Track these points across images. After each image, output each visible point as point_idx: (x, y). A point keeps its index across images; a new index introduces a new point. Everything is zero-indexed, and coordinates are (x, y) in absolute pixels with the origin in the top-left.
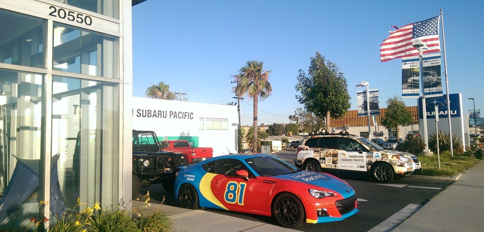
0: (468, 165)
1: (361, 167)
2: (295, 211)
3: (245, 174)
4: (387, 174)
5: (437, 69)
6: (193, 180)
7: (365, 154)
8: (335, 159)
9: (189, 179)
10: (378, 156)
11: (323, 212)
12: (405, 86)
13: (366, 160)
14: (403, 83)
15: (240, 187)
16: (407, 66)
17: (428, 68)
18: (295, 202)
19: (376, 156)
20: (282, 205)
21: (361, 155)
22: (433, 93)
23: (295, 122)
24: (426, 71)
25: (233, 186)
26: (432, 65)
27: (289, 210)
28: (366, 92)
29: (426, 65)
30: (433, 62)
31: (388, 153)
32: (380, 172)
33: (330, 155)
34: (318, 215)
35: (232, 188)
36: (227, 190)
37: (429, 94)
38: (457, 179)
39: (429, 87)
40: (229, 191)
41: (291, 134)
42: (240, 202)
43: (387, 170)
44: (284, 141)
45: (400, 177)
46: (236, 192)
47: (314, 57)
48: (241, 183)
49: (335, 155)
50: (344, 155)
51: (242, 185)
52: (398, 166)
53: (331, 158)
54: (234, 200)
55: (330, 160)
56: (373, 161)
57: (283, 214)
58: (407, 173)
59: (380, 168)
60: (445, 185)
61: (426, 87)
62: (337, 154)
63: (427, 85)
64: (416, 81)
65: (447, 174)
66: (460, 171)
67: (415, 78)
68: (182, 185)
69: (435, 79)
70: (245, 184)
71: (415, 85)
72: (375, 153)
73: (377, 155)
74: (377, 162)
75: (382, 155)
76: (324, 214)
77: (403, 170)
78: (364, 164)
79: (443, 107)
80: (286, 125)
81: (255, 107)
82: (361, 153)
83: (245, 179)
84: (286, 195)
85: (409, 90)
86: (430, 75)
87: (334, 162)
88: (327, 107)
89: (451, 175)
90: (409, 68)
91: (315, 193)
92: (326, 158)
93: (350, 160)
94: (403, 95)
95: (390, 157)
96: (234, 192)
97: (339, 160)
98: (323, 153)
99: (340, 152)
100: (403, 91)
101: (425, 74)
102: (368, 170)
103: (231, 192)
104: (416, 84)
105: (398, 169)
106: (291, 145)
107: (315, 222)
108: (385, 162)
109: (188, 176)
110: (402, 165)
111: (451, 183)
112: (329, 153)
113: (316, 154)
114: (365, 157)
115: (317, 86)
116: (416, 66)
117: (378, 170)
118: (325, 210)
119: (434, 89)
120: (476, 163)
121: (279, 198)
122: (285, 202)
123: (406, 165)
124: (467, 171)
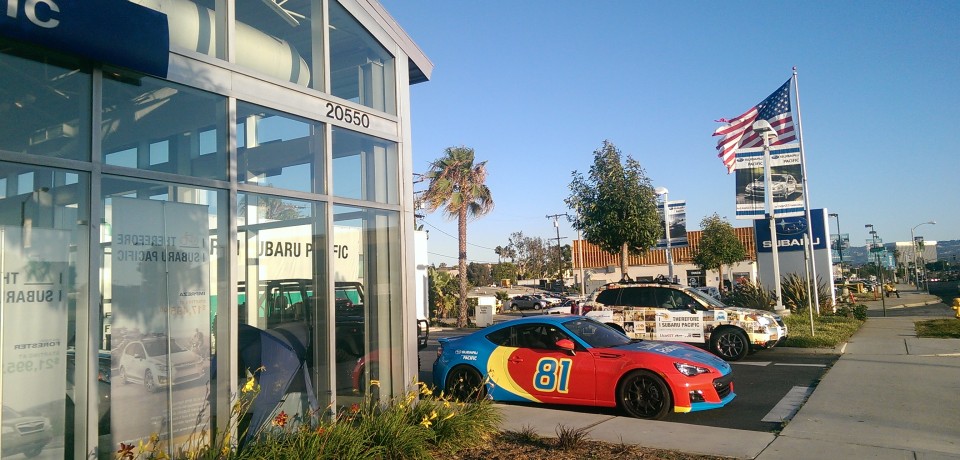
0: (851, 330)
1: (695, 335)
2: (655, 396)
3: (569, 345)
4: (738, 345)
5: (796, 171)
6: (474, 358)
7: (700, 314)
8: (651, 323)
9: (466, 358)
10: (723, 317)
11: (697, 395)
12: (742, 197)
13: (702, 324)
14: (738, 192)
15: (562, 366)
16: (744, 165)
17: (780, 169)
18: (655, 384)
19: (719, 317)
20: (634, 389)
21: (693, 315)
22: (787, 211)
23: (509, 260)
24: (778, 174)
25: (550, 365)
26: (786, 164)
27: (646, 396)
28: (663, 206)
29: (776, 163)
30: (787, 159)
31: (738, 312)
32: (727, 342)
33: (642, 317)
34: (692, 401)
35: (547, 368)
36: (538, 372)
37: (783, 211)
38: (843, 351)
39: (783, 200)
40: (542, 372)
41: (508, 283)
42: (562, 388)
43: (737, 340)
44: (499, 296)
45: (758, 350)
46: (555, 374)
47: (600, 150)
48: (562, 360)
49: (651, 318)
50: (666, 316)
51: (564, 363)
52: (756, 332)
53: (644, 323)
54: (551, 385)
55: (642, 325)
56: (715, 325)
57: (636, 403)
58: (770, 343)
59: (726, 337)
60: (831, 360)
61: (776, 200)
62: (654, 316)
63: (779, 197)
64: (759, 189)
65: (826, 344)
66: (844, 340)
67: (757, 185)
68: (453, 368)
69: (792, 188)
70: (570, 361)
71: (758, 196)
72: (717, 312)
73: (721, 315)
74: (721, 327)
75: (729, 314)
76: (698, 398)
77: (763, 338)
78: (700, 330)
79: (796, 231)
80: (493, 266)
81: (462, 233)
82: (693, 312)
83: (568, 353)
84: (641, 373)
85: (748, 205)
86: (784, 180)
87: (649, 329)
88: (625, 236)
89: (831, 345)
90: (748, 167)
91: (683, 369)
92: (635, 323)
93: (675, 325)
94: (739, 213)
95: (742, 318)
96: (550, 374)
97: (657, 325)
98: (631, 313)
99: (658, 311)
100: (739, 206)
101: (775, 179)
102: (706, 341)
103: (546, 373)
104: (759, 194)
105: (755, 338)
106: (513, 305)
107: (688, 410)
108: (734, 326)
109: (463, 352)
110: (761, 331)
111: (837, 357)
112: (639, 314)
113: (617, 316)
114: (701, 319)
115: (608, 200)
116: (760, 164)
117: (722, 340)
118: (700, 392)
119: (791, 204)
120: (860, 327)
121: (630, 377)
122: (639, 383)
123: (767, 330)
124: (851, 340)
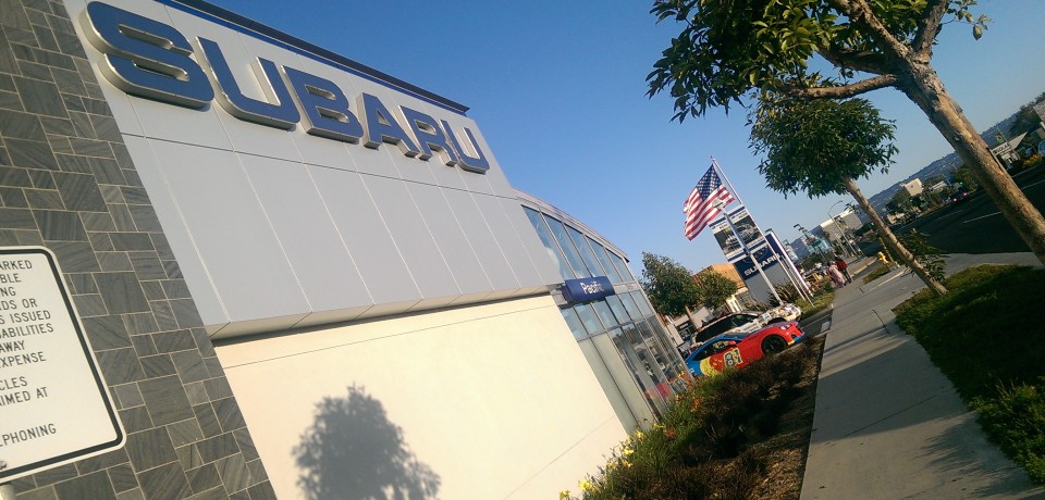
5: (748, 220)
7: (755, 321)
10: (768, 317)
12: (726, 250)
14: (722, 248)
16: (717, 230)
17: (738, 223)
19: (766, 318)
21: (753, 323)
22: (757, 246)
24: (739, 227)
26: (741, 219)
29: (735, 220)
30: (740, 215)
31: (774, 311)
37: (754, 248)
39: (750, 242)
40: (728, 360)
42: (739, 361)
52: (788, 316)
56: (766, 322)
61: (747, 243)
63: (747, 240)
64: (734, 241)
66: (830, 303)
67: (731, 239)
69: (751, 231)
73: (766, 316)
74: (769, 322)
75: (770, 314)
77: (793, 317)
85: (732, 253)
86: (744, 229)
90: (720, 230)
94: (724, 262)
95: (777, 313)
100: (726, 256)
101: (739, 231)
104: (735, 244)
116: (726, 226)
119: (757, 241)
124: (833, 301)
